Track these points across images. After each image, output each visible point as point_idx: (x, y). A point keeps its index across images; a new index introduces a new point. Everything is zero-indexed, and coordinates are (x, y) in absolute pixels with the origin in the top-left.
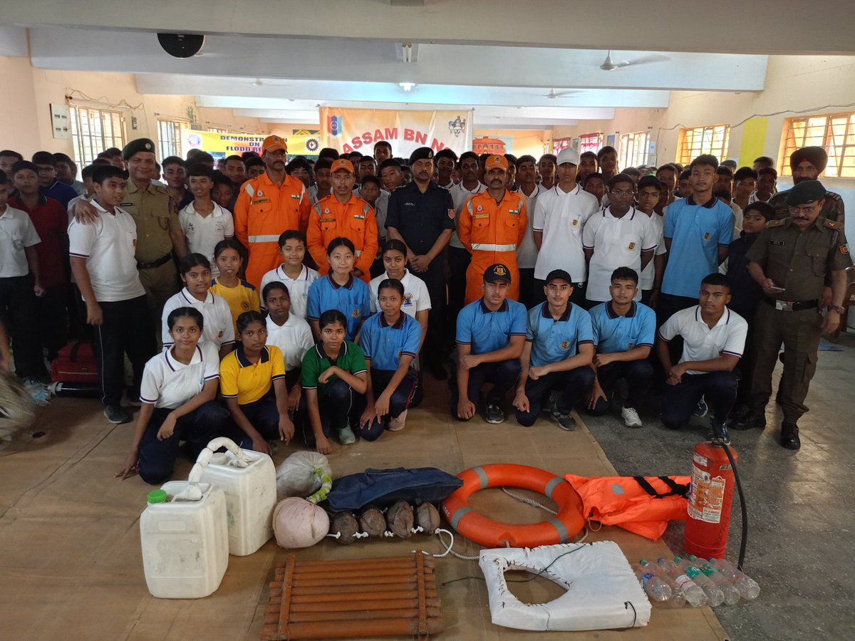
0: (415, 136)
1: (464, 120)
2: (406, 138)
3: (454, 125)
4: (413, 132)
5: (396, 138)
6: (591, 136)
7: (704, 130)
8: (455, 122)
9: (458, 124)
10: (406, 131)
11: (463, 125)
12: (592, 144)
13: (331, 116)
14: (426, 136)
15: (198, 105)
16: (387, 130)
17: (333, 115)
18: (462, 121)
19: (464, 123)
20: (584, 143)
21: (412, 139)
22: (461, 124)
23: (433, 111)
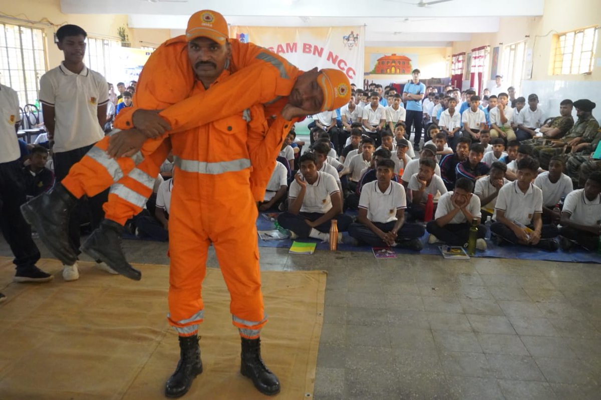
0: (312, 49)
1: (357, 35)
2: (304, 51)
3: (348, 39)
4: (310, 46)
5: (296, 51)
6: (480, 49)
7: (575, 34)
8: (349, 37)
9: (351, 39)
10: (305, 45)
11: (356, 40)
12: (480, 56)
13: (239, 33)
14: (322, 49)
15: (130, 26)
16: (288, 45)
17: (241, 33)
18: (355, 36)
19: (357, 38)
20: (474, 56)
21: (309, 52)
22: (354, 38)
23: (328, 28)
